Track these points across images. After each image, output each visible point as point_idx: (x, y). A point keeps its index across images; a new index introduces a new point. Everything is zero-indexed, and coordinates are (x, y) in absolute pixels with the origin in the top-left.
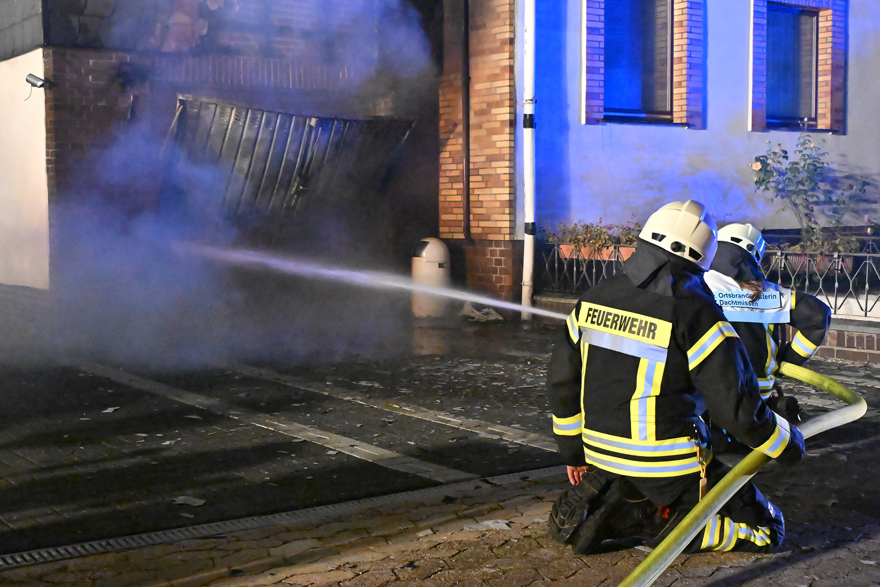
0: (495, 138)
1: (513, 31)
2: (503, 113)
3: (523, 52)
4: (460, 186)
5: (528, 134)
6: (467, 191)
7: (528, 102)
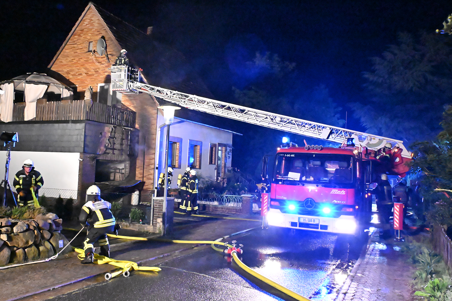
0: (150, 171)
1: (155, 152)
2: (153, 166)
3: (157, 155)
5: (157, 171)
7: (157, 165)
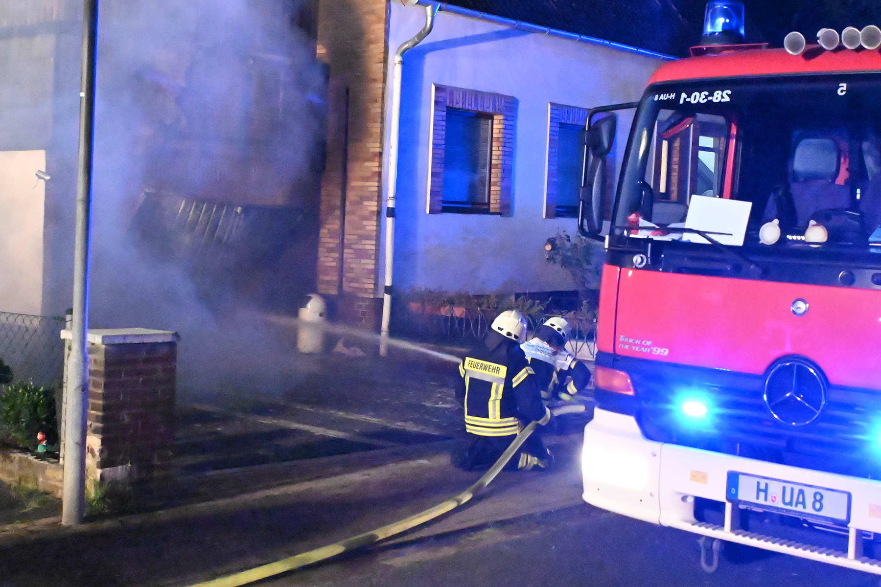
0: (365, 223)
1: (382, 147)
2: (372, 206)
3: (389, 162)
4: (336, 255)
5: (390, 221)
6: (341, 259)
7: (391, 198)
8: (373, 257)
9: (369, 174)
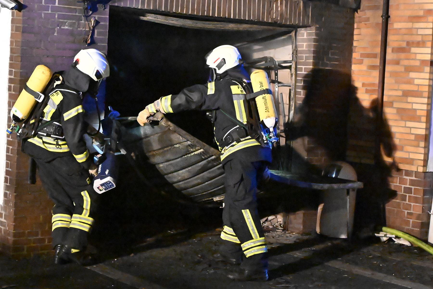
0: (412, 75)
2: (424, 53)
8: (424, 119)
9: (421, 13)
